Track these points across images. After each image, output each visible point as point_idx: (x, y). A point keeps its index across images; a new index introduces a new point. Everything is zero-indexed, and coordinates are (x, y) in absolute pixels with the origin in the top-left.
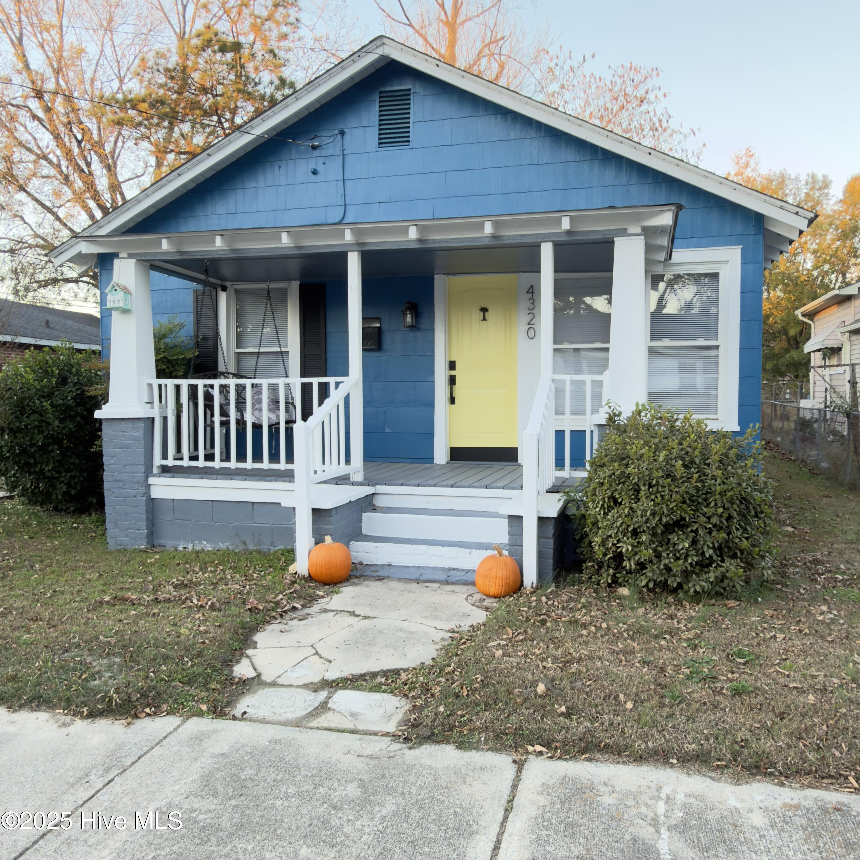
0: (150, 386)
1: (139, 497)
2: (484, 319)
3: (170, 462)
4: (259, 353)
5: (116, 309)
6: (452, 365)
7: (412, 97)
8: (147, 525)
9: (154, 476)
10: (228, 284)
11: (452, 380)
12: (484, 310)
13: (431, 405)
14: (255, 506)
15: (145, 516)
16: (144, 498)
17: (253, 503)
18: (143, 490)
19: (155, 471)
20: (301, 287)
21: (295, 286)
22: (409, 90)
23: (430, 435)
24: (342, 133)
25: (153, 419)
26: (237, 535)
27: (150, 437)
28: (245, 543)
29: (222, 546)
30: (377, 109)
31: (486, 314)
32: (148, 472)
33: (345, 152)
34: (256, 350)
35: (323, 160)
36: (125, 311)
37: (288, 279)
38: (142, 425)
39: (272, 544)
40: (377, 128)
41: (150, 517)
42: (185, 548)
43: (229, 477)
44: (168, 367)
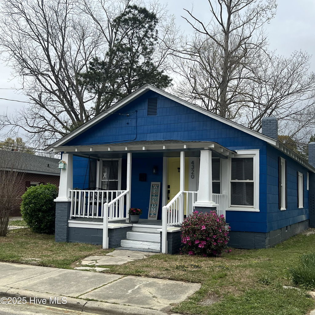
0: (71, 192)
5: (61, 168)
6: (169, 187)
7: (158, 100)
8: (67, 235)
9: (70, 220)
10: (100, 159)
11: (168, 192)
12: (179, 169)
15: (66, 232)
16: (66, 227)
18: (66, 224)
21: (120, 160)
24: (137, 111)
25: (71, 202)
27: (69, 208)
30: (147, 104)
32: (68, 219)
33: (137, 117)
35: (130, 120)
36: (64, 169)
37: (119, 157)
38: (67, 204)
40: (147, 110)
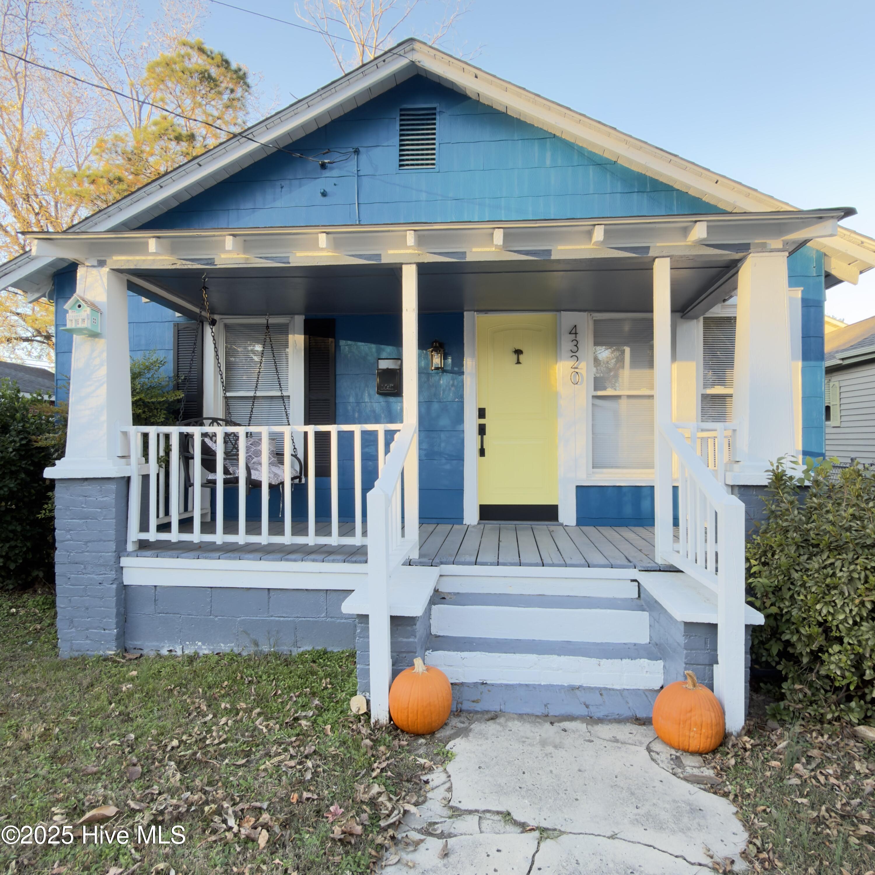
0: (125, 434)
1: (107, 585)
2: (518, 362)
3: (152, 535)
4: (255, 398)
5: (79, 331)
6: (482, 413)
7: (438, 117)
8: (117, 623)
9: (129, 555)
10: (216, 317)
11: (482, 430)
12: (518, 352)
13: (460, 457)
14: (272, 593)
15: (114, 611)
16: (114, 586)
17: (269, 589)
18: (112, 575)
19: (130, 547)
20: (306, 321)
21: (299, 320)
22: (435, 109)
23: (459, 492)
24: (357, 152)
25: (129, 478)
26: (245, 632)
27: (124, 504)
28: (256, 644)
29: (224, 647)
30: (398, 128)
31: (521, 357)
32: (121, 551)
33: (361, 173)
34: (251, 394)
35: (334, 181)
36: (94, 335)
37: (292, 313)
38: (113, 487)
39: (295, 644)
40: (398, 148)
41: (122, 610)
42: (170, 651)
43: (237, 554)
44: (144, 412)
